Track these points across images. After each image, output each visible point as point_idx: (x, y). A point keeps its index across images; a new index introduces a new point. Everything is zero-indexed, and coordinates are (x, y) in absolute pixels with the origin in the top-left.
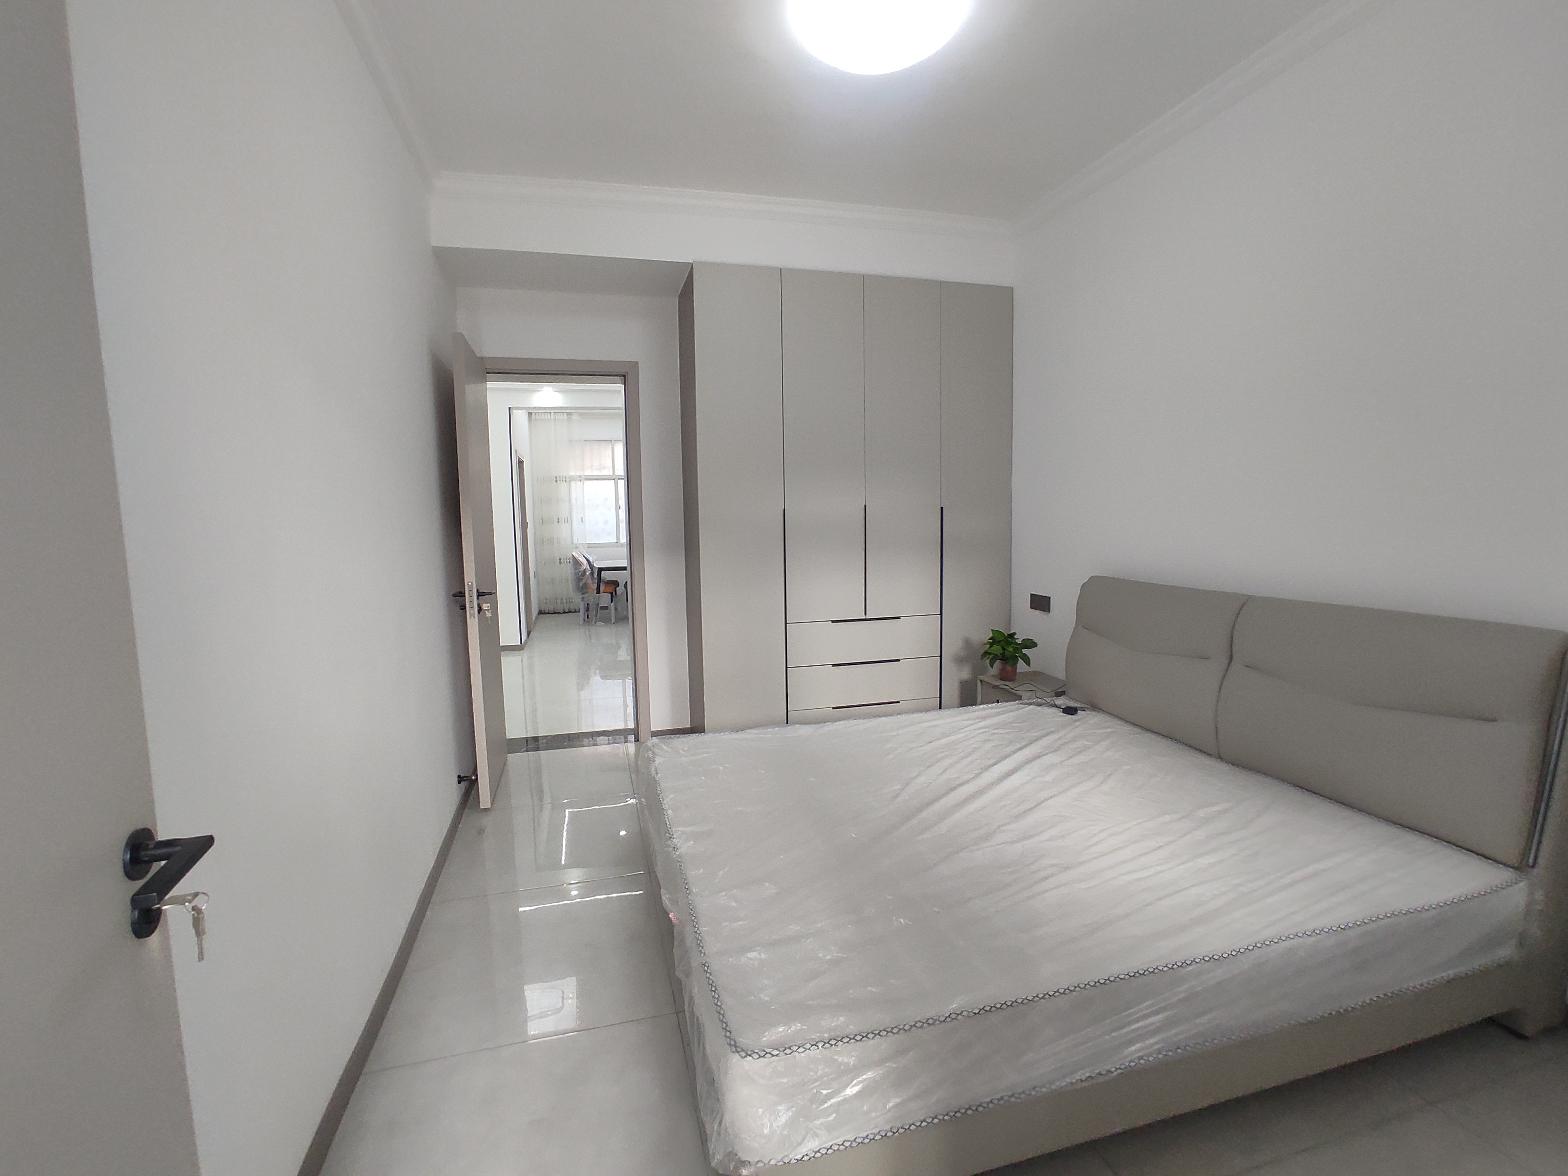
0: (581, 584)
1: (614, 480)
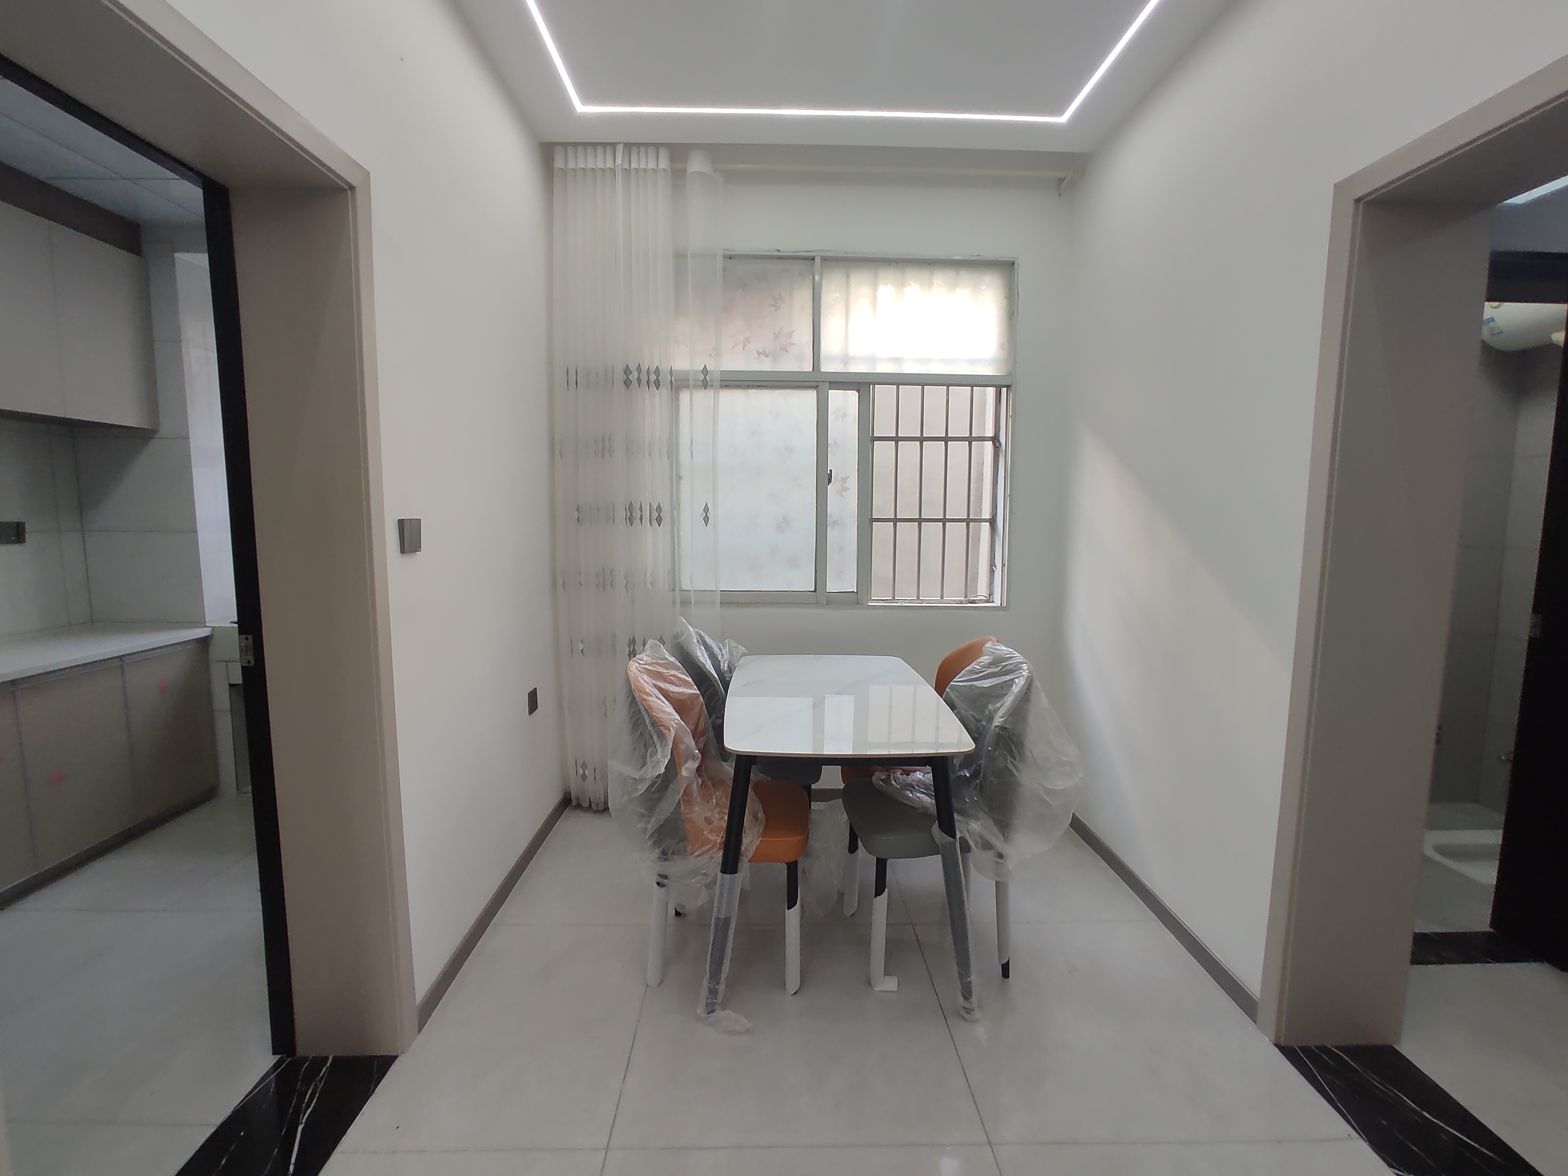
1: (816, 387)
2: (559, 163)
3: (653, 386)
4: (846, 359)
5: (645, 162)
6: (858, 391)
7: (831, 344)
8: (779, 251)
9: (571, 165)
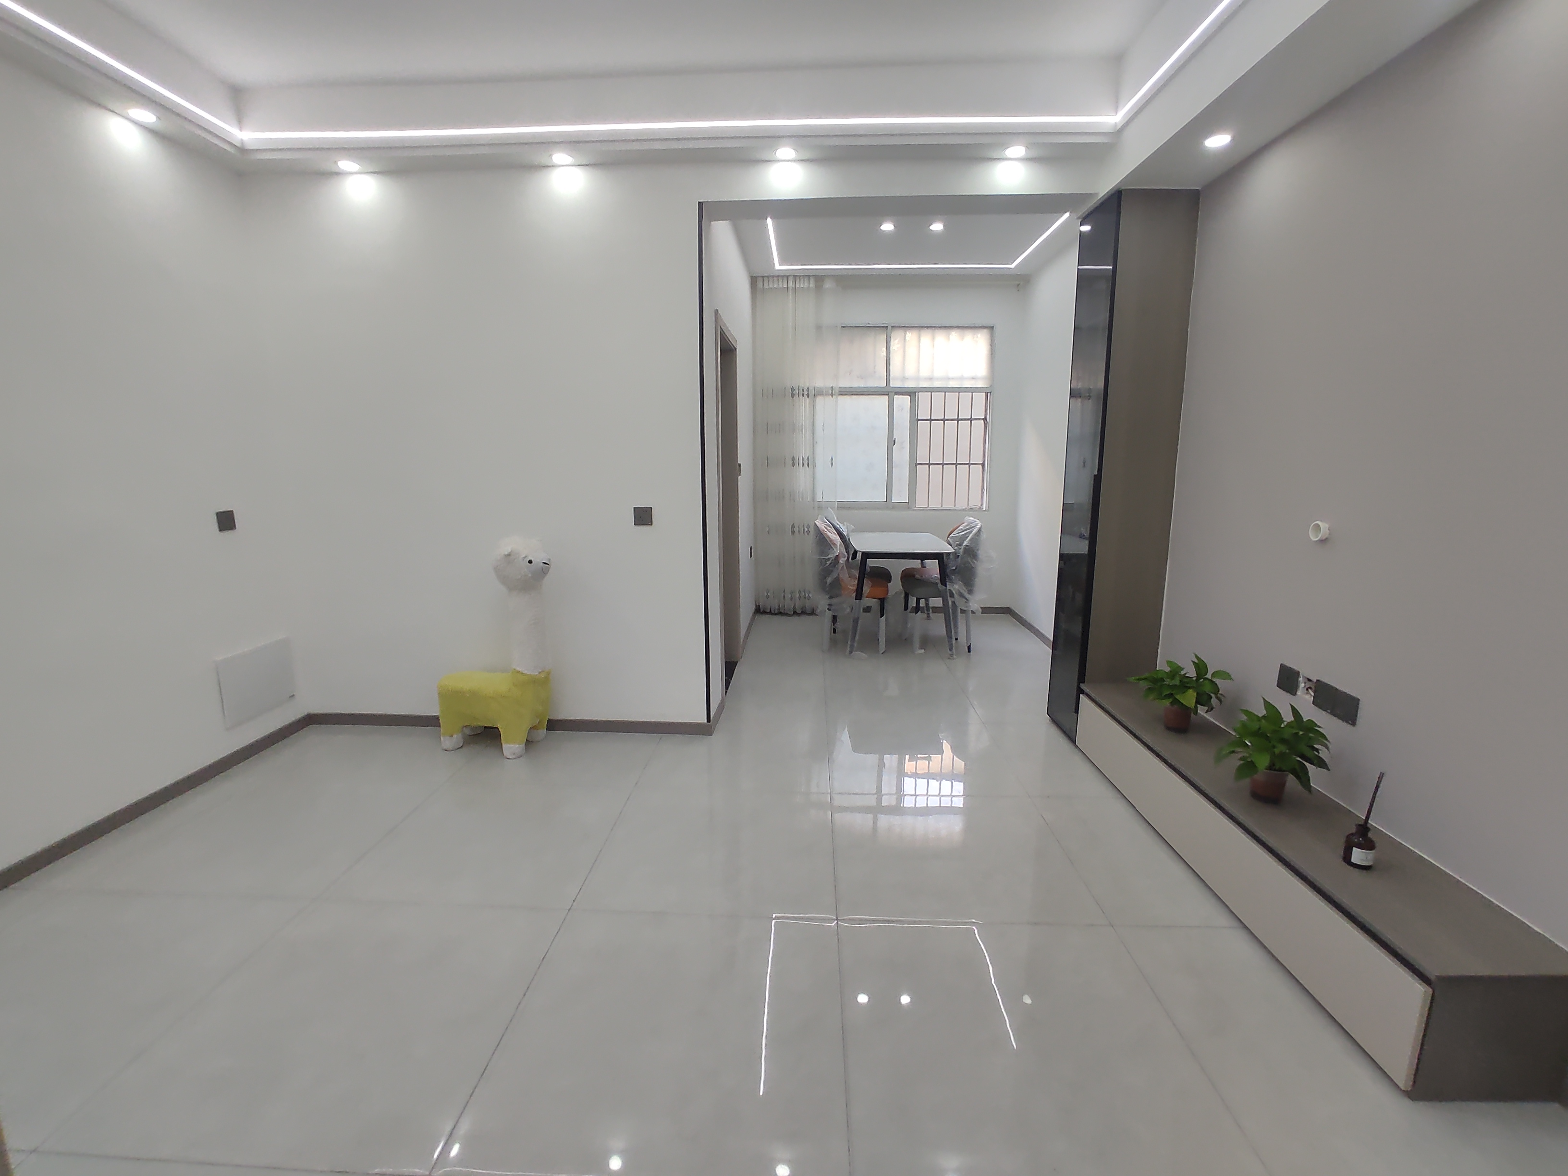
0: (829, 580)
1: (888, 395)
2: (760, 285)
3: (806, 396)
4: (904, 379)
5: (804, 284)
6: (910, 396)
7: (895, 370)
8: (869, 324)
9: (766, 286)
